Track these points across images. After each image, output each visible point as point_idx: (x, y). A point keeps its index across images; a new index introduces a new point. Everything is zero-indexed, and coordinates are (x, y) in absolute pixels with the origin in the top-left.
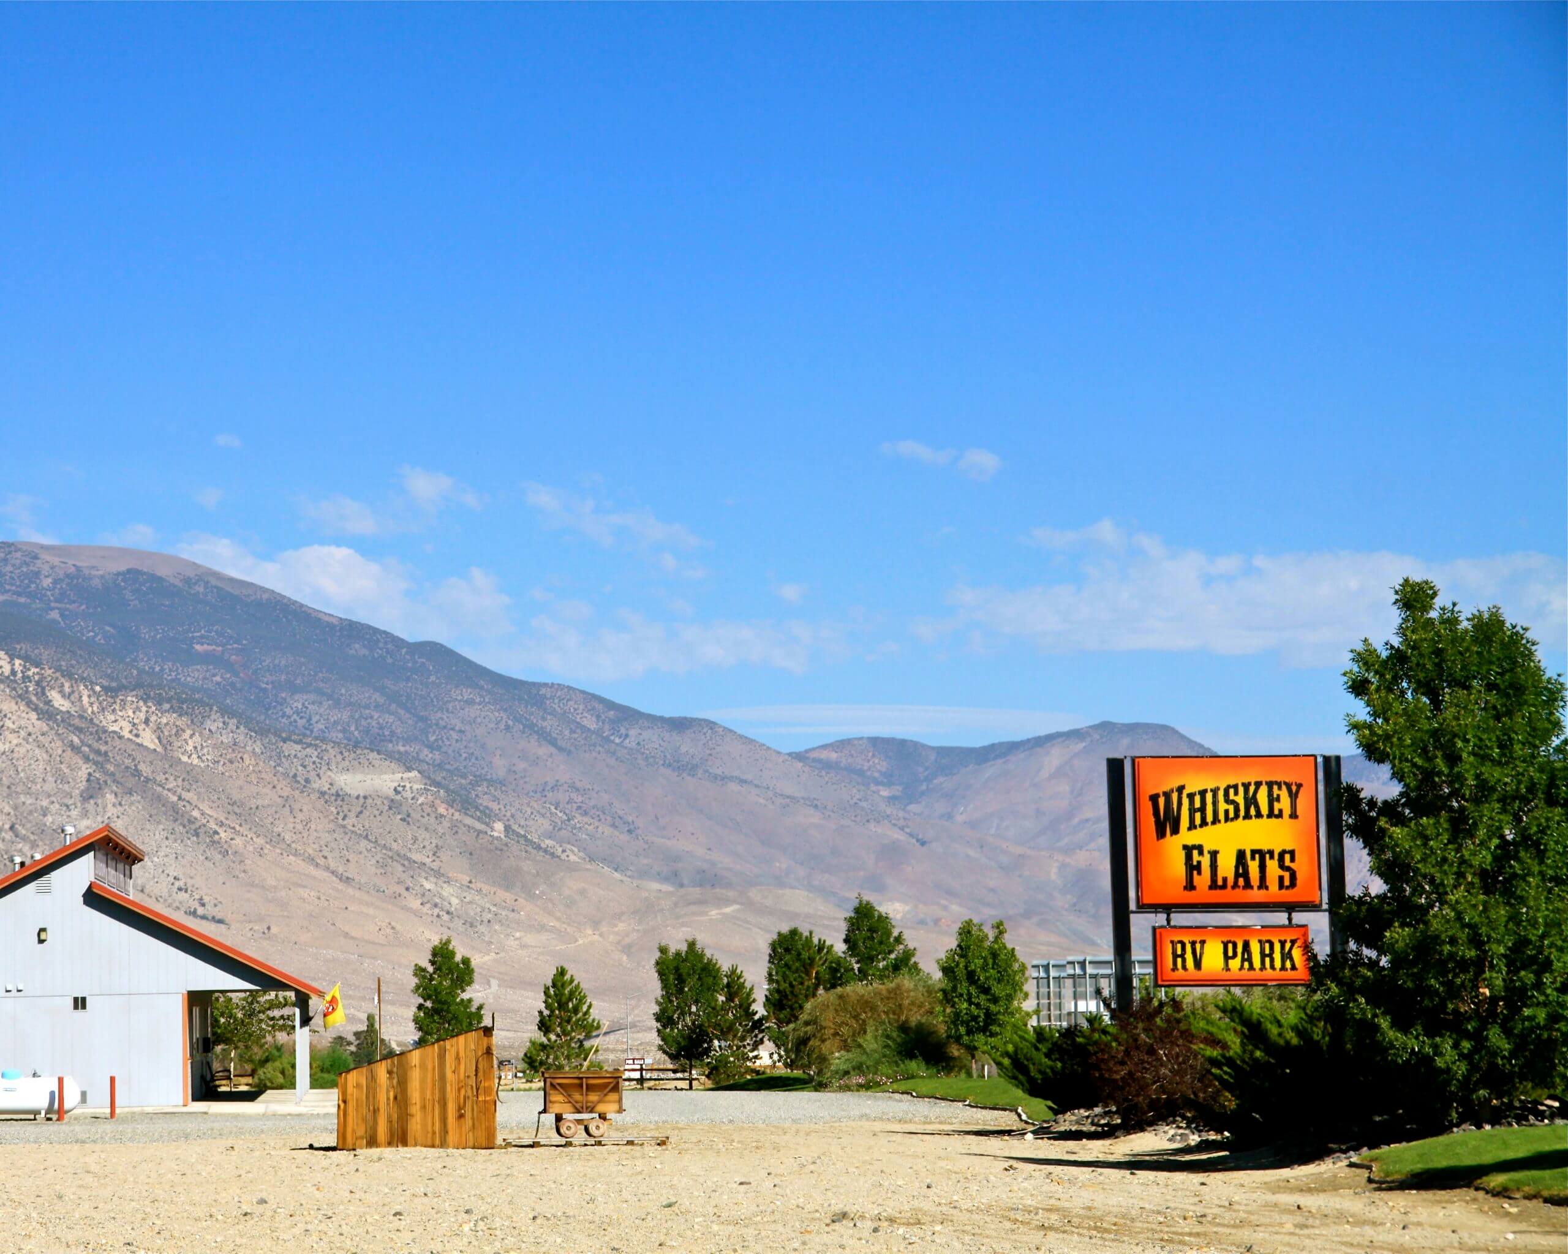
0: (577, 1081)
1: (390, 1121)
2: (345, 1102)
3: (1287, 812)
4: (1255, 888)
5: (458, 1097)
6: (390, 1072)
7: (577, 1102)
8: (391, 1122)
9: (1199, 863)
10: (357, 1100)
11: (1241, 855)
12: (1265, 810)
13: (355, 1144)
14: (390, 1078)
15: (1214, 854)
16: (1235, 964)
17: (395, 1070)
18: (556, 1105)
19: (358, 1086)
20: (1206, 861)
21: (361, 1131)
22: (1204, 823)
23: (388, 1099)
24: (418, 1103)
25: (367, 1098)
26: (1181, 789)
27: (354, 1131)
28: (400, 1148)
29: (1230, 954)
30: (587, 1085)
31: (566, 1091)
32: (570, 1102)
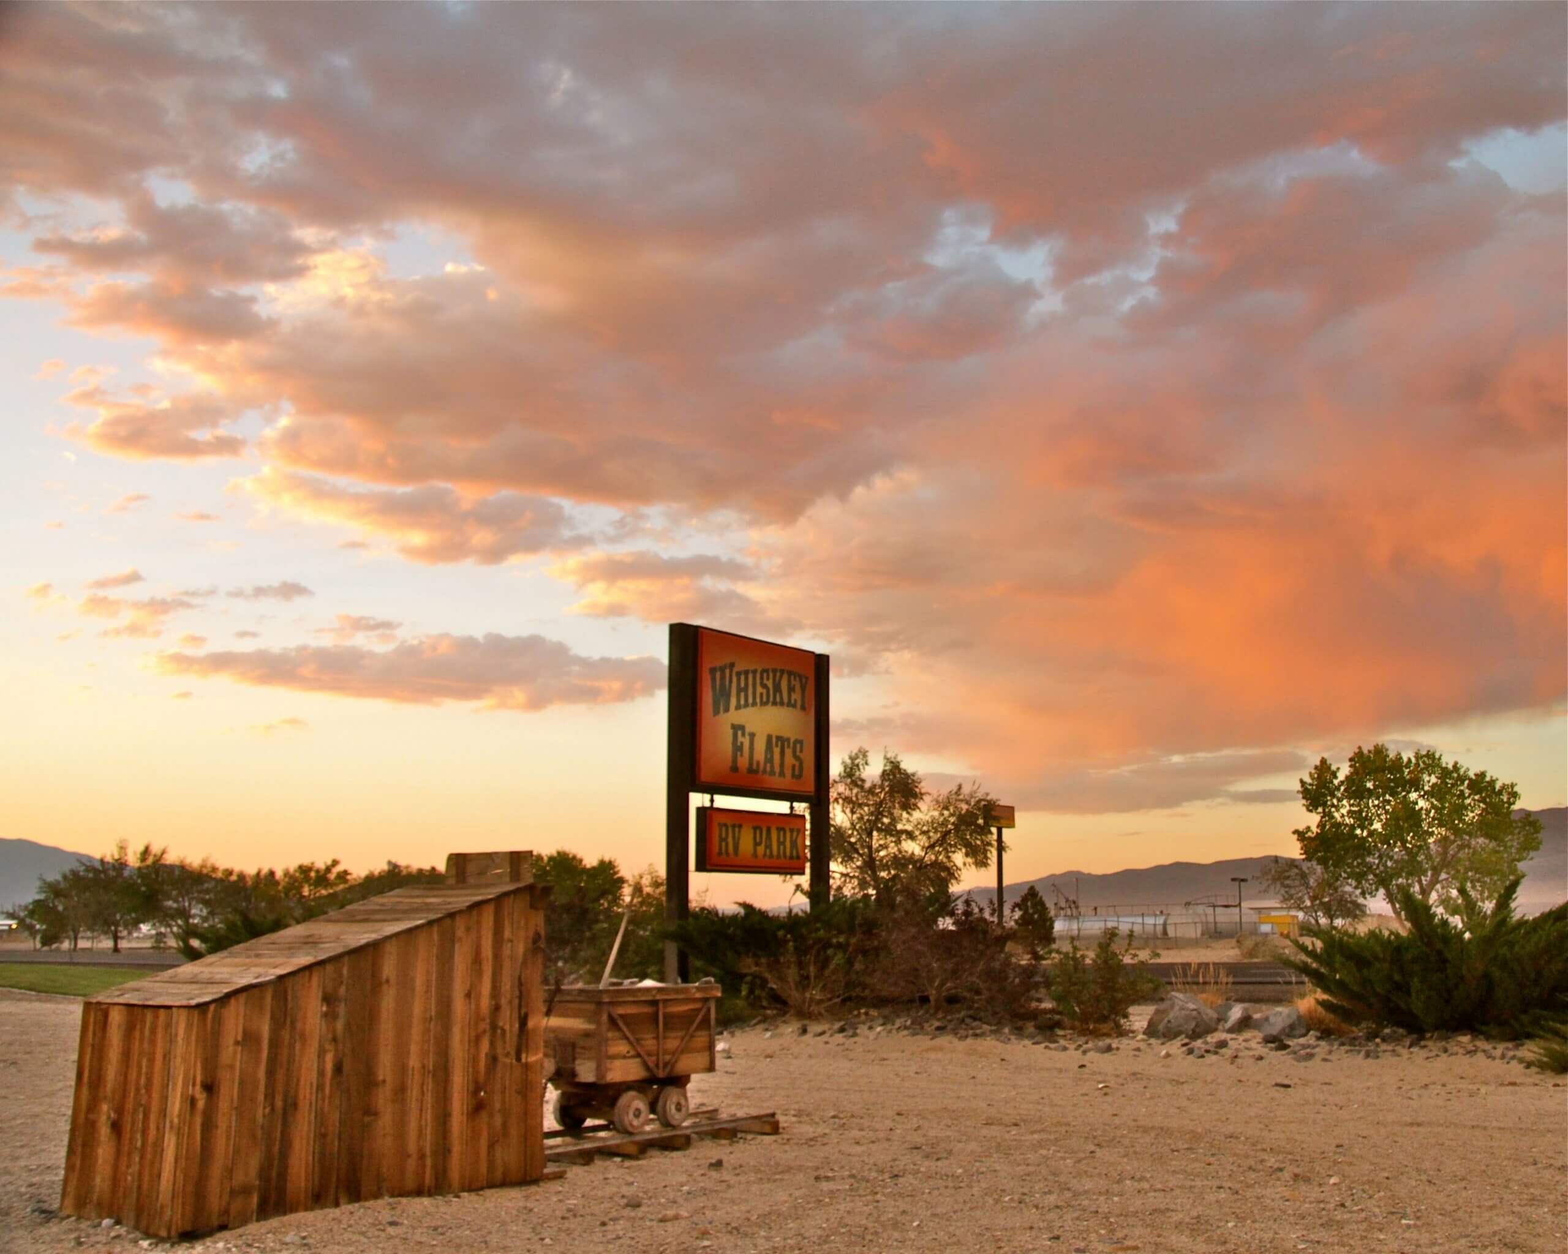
0: (647, 1009)
1: (322, 1136)
2: (209, 1088)
3: (799, 704)
4: (777, 774)
5: (475, 1060)
6: (328, 999)
7: (649, 1055)
8: (324, 1136)
9: (742, 743)
10: (242, 1082)
11: (769, 737)
12: (786, 700)
13: (227, 1212)
14: (330, 1016)
15: (752, 735)
16: (761, 849)
17: (342, 991)
18: (618, 1063)
19: (249, 1039)
20: (746, 742)
21: (249, 1171)
22: (746, 705)
23: (321, 1073)
24: (389, 1080)
25: (271, 1073)
26: (732, 665)
27: (230, 1171)
28: (346, 1208)
29: (758, 840)
30: (665, 1016)
31: (633, 1032)
32: (638, 1055)
